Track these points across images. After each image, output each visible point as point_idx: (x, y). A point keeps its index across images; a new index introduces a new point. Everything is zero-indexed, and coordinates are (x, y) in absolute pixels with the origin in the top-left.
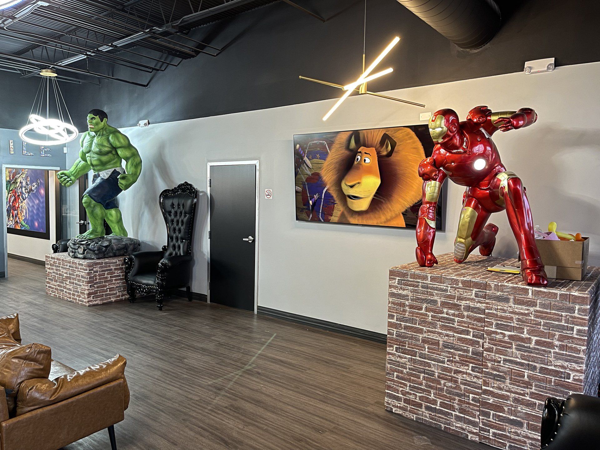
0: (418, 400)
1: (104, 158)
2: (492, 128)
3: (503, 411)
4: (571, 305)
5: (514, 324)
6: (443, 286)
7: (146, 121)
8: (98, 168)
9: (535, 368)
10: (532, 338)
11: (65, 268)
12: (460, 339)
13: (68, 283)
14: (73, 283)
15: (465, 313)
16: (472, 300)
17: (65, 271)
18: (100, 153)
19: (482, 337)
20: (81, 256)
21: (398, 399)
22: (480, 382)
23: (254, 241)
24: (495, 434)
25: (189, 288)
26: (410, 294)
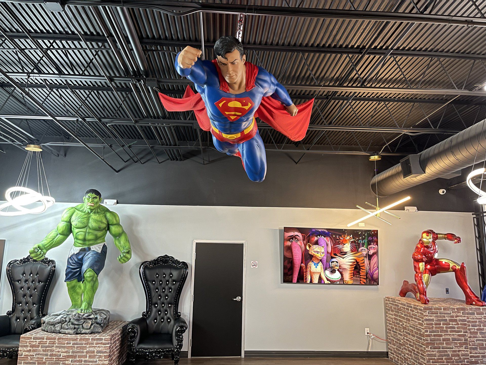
1: (99, 234)
5: (478, 323)
6: (449, 312)
7: (115, 201)
8: (91, 242)
12: (458, 335)
15: (459, 323)
16: (461, 316)
18: (98, 229)
19: (467, 332)
22: (468, 353)
23: (241, 300)
26: (434, 318)
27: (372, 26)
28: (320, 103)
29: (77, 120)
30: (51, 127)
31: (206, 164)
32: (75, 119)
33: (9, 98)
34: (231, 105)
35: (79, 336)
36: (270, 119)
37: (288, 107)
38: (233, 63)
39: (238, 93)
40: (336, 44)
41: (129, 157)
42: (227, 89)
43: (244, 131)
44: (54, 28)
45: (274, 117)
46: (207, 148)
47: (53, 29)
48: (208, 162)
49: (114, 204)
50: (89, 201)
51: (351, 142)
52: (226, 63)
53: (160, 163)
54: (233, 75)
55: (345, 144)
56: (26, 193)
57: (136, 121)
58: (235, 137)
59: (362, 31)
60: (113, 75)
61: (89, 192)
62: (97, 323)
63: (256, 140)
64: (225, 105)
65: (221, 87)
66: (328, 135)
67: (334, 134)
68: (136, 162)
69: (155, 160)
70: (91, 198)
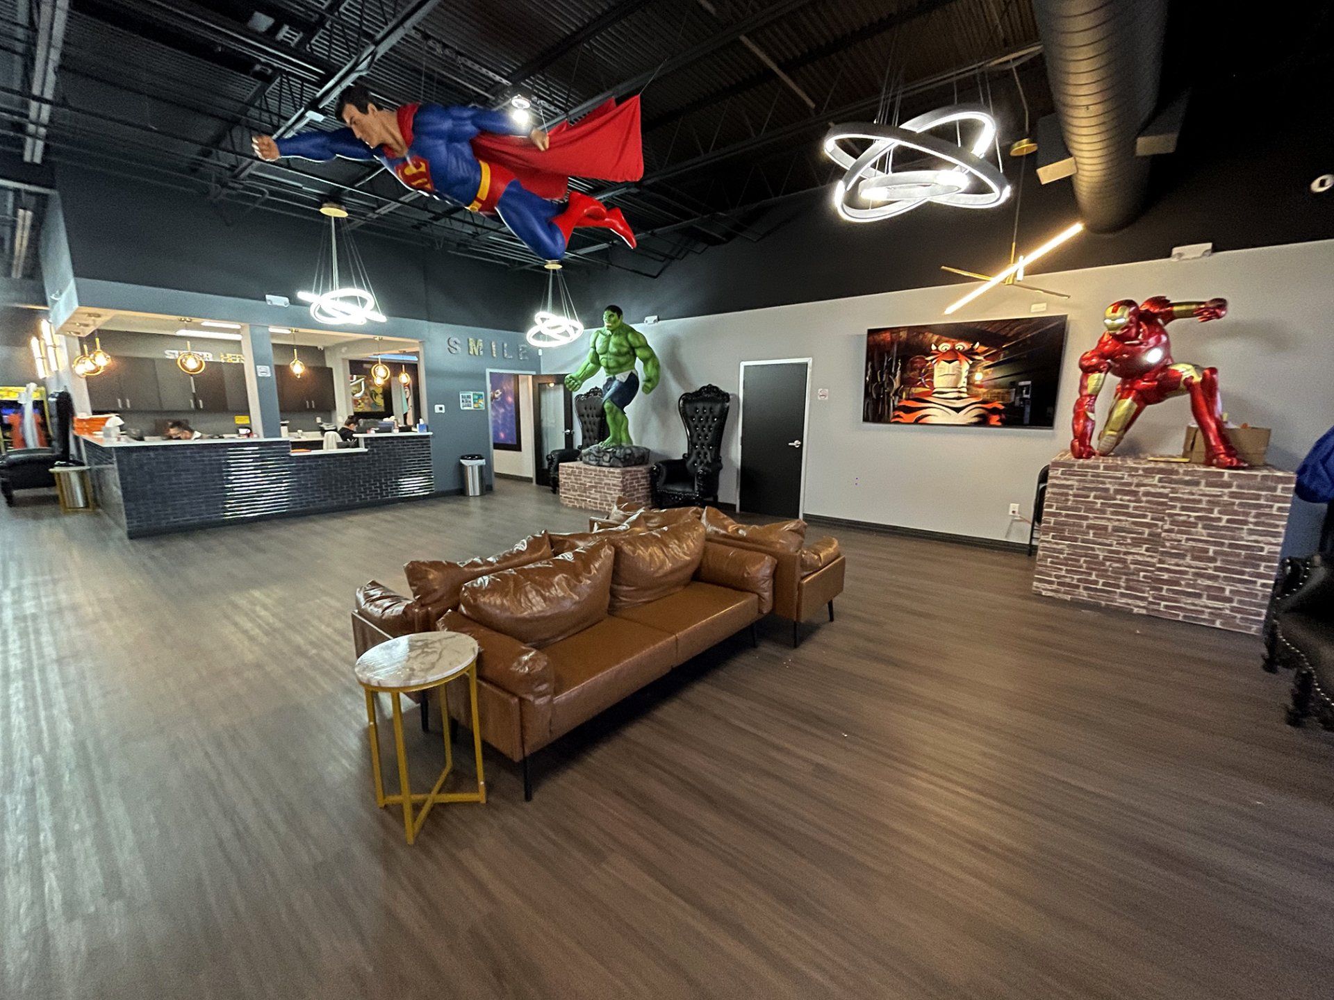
0: (1075, 582)
1: (622, 360)
2: (1170, 317)
3: (1180, 585)
4: (1274, 485)
5: (1203, 505)
6: (1118, 474)
7: (656, 317)
8: (615, 370)
9: (1222, 544)
10: (1223, 516)
11: (588, 477)
12: (1135, 523)
13: (593, 492)
14: (600, 492)
15: (1144, 499)
16: (1155, 486)
17: (589, 480)
18: (619, 354)
19: (1162, 520)
20: (607, 464)
21: (1051, 583)
22: (1155, 560)
23: (801, 446)
24: (1166, 607)
25: (716, 498)
26: (1076, 483)
35: (598, 468)
38: (354, 123)
43: (476, 197)
50: (606, 320)
62: (616, 457)
70: (607, 317)
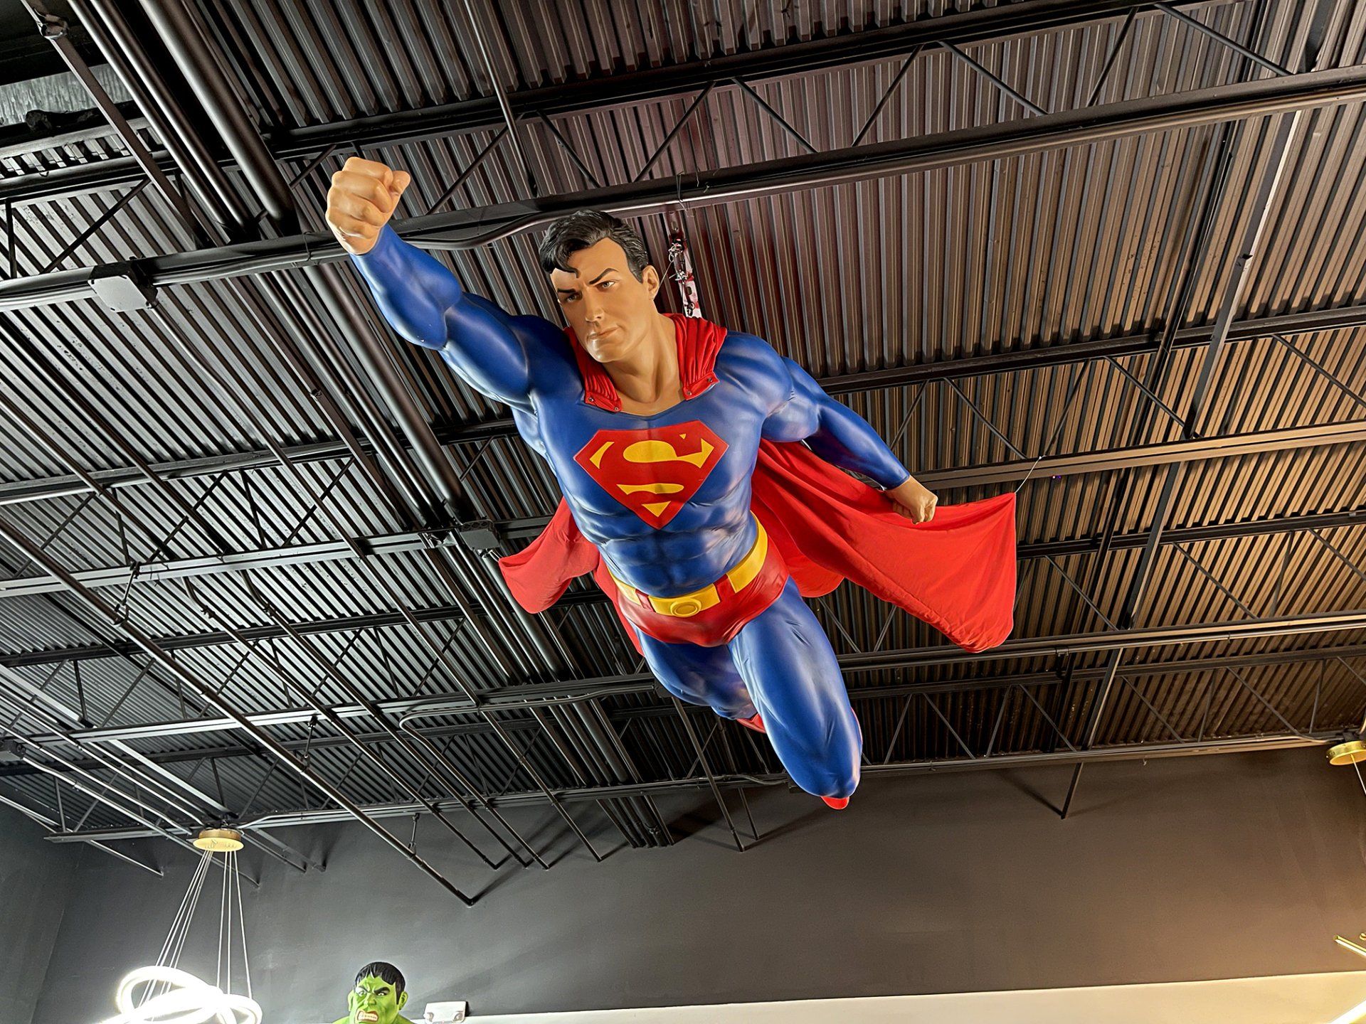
7: (461, 1006)
27: (1158, 238)
28: (1079, 568)
29: (314, 719)
30: (275, 772)
31: (746, 848)
32: (303, 717)
33: (139, 679)
34: (637, 453)
36: (838, 545)
37: (893, 491)
38: (602, 286)
39: (655, 410)
40: (1055, 329)
41: (507, 852)
42: (612, 401)
43: (725, 577)
44: (221, 438)
45: (849, 532)
46: (732, 780)
47: (219, 440)
48: (754, 841)
49: (455, 1019)
50: (363, 1005)
51: (1243, 717)
52: (576, 289)
53: (599, 860)
54: (609, 327)
55: (1226, 728)
56: (173, 987)
57: (479, 696)
58: (699, 603)
59: (1130, 266)
60: (366, 530)
61: (365, 972)
63: (786, 615)
64: (614, 457)
65: (588, 394)
66: (1150, 695)
67: (1169, 692)
68: (526, 865)
69: (584, 851)
70: (369, 994)
